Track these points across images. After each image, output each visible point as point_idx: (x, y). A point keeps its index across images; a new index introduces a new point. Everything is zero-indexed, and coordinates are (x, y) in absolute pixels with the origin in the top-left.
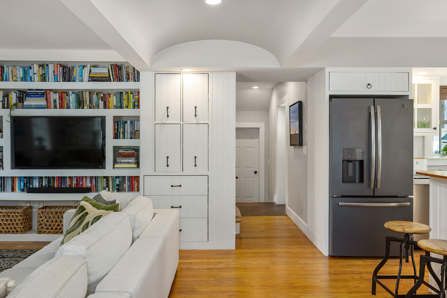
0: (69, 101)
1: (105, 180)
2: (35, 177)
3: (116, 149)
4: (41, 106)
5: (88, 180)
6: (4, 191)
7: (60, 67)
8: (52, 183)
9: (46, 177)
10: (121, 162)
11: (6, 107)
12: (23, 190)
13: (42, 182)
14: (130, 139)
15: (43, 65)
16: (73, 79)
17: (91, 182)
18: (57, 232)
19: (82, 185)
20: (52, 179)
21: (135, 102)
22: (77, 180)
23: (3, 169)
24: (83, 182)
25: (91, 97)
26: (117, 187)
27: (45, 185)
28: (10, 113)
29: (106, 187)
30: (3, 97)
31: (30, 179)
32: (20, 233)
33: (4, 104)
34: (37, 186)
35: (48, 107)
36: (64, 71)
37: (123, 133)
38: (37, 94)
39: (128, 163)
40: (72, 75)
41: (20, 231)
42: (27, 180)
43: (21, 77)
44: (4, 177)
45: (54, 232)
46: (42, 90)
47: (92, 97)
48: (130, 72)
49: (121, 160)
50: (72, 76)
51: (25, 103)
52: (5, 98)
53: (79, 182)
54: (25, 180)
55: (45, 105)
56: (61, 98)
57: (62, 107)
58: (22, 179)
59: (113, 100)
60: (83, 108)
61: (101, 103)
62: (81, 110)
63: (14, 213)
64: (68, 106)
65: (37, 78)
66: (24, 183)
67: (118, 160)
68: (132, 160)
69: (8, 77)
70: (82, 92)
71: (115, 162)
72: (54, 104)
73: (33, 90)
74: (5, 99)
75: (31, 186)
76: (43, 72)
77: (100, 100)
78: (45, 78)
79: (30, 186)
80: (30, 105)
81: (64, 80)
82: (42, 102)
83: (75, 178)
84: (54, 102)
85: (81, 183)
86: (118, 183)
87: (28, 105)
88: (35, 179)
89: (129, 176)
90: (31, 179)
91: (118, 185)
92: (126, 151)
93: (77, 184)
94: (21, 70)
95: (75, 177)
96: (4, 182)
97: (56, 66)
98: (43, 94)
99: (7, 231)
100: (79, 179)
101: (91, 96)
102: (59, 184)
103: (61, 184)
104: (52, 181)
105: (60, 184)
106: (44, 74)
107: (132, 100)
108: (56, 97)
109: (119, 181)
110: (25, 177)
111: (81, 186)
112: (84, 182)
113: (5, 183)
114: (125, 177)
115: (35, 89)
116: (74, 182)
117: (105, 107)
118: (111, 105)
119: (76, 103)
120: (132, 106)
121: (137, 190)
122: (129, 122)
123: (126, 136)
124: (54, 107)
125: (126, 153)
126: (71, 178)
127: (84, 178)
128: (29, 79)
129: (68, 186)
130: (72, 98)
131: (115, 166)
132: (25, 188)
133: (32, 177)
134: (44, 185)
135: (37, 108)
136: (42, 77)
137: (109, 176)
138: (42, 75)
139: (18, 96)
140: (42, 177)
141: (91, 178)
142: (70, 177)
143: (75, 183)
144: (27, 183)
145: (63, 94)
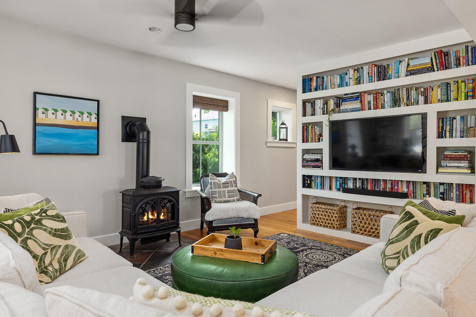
0: (384, 101)
1: (425, 186)
2: (349, 178)
3: (440, 151)
4: (356, 109)
5: (405, 185)
6: (324, 189)
7: (374, 68)
8: (365, 185)
9: (360, 179)
10: (447, 166)
11: (325, 113)
12: (339, 190)
13: (356, 183)
14: (461, 137)
15: (358, 69)
16: (388, 78)
17: (408, 187)
18: (371, 235)
19: (398, 189)
20: (365, 181)
21: (468, 92)
22: (392, 184)
23: (322, 169)
24: (398, 186)
25: (409, 94)
26: (441, 196)
27: (359, 186)
28: (329, 118)
29: (427, 194)
30: (323, 105)
31: (345, 180)
32: (336, 229)
33: (324, 111)
34: (352, 187)
35: (362, 109)
36: (379, 71)
37: (450, 132)
38: (352, 97)
39: (458, 167)
40: (388, 72)
41: (336, 227)
42: (342, 181)
43: (338, 84)
44: (323, 176)
45: (367, 234)
46: (357, 93)
47: (410, 93)
48: (461, 55)
49: (448, 164)
50: (387, 74)
51: (341, 108)
52: (325, 105)
53: (394, 186)
54: (341, 180)
55: (359, 108)
56: (376, 99)
57: (376, 107)
58: (338, 179)
59: (437, 93)
60: (399, 106)
61: (421, 99)
62: (397, 109)
63: (331, 210)
64: (383, 106)
65: (352, 82)
66: (340, 183)
67: (442, 164)
68: (465, 164)
69: (327, 86)
70: (398, 89)
71: (439, 165)
72: (368, 106)
73: (348, 94)
74: (325, 106)
75: (346, 187)
76: (358, 76)
77: (420, 96)
78: (360, 81)
79: (345, 186)
80: (346, 109)
81: (379, 79)
82: (357, 105)
83: (390, 181)
84: (368, 104)
85: (396, 188)
86: (442, 190)
87: (344, 109)
88: (349, 179)
89: (459, 184)
90: (346, 180)
91: (441, 193)
92: (455, 152)
93: (391, 188)
94: (338, 77)
95: (389, 180)
96: (323, 180)
97: (371, 66)
98: (358, 97)
99: (325, 226)
100: (394, 183)
101: (408, 92)
102: (372, 186)
103: (375, 187)
104: (365, 183)
105: (373, 187)
106: (359, 77)
107: (463, 90)
108: (370, 98)
109: (444, 189)
110: (341, 178)
111: (396, 190)
112: (400, 186)
113: (324, 182)
114: (452, 184)
115: (350, 93)
116: (389, 186)
117: (426, 102)
118: (434, 99)
119: (391, 102)
120: (463, 98)
121: (470, 202)
122: (458, 118)
123: (454, 135)
124: (368, 108)
125: (455, 155)
126: (385, 181)
127: (400, 182)
128: (345, 85)
129: (382, 189)
130: (387, 97)
131: (439, 171)
132: (341, 188)
133: (347, 178)
134: (358, 186)
135: (352, 111)
136: (357, 80)
137: (430, 182)
138: (357, 78)
139: (335, 102)
140: (356, 178)
141: (408, 182)
142: (384, 180)
143: (390, 187)
144: (342, 183)
145: (377, 94)
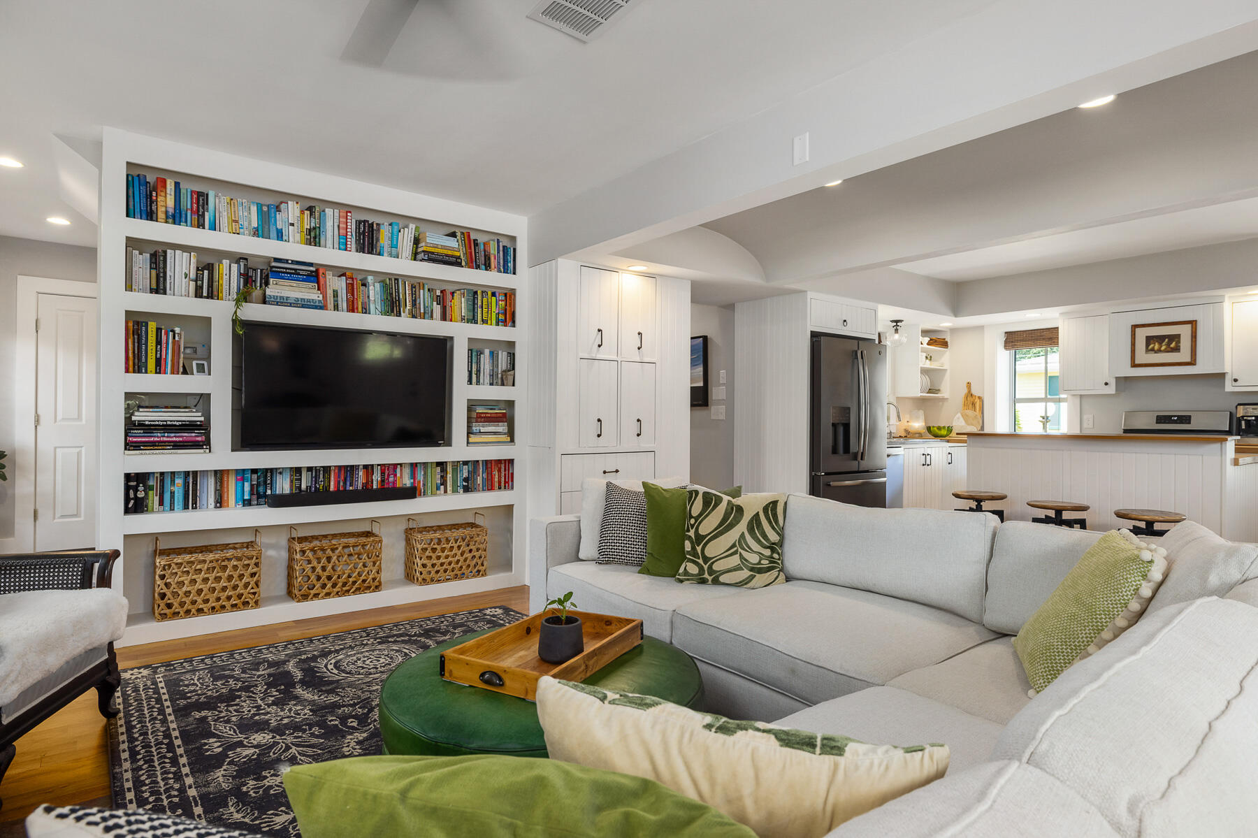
0: (368, 297)
1: (439, 469)
2: (281, 470)
4: (312, 304)
5: (407, 472)
6: (196, 508)
7: (351, 220)
8: (321, 481)
9: (310, 469)
10: (480, 432)
11: (205, 294)
12: (247, 503)
13: (300, 480)
14: (490, 385)
15: (312, 207)
16: (377, 250)
17: (413, 476)
19: (395, 482)
20: (321, 472)
21: (499, 313)
22: (383, 472)
23: (210, 451)
24: (395, 475)
25: (415, 294)
26: (464, 484)
27: (307, 487)
28: (236, 313)
29: (441, 485)
30: (198, 269)
31: (266, 475)
33: (202, 287)
34: (287, 490)
35: (320, 305)
36: (359, 231)
37: (476, 374)
39: (495, 433)
40: (378, 240)
42: (258, 478)
43: (255, 228)
44: (195, 473)
46: (309, 264)
47: (417, 293)
48: (492, 252)
49: (481, 428)
50: (376, 243)
52: (203, 272)
53: (389, 475)
54: (255, 476)
56: (351, 289)
57: (352, 309)
58: (248, 475)
59: (460, 305)
60: (399, 315)
61: (437, 309)
62: (393, 319)
64: (366, 309)
65: (293, 234)
66: (252, 486)
67: (474, 429)
69: (217, 221)
70: (396, 279)
72: (334, 301)
73: (286, 261)
74: (203, 274)
75: (269, 492)
76: (313, 225)
77: (435, 303)
78: (317, 240)
79: (266, 491)
80: (282, 297)
81: (361, 249)
82: (308, 292)
83: (379, 467)
84: (334, 297)
85: (391, 479)
86: (465, 475)
88: (280, 473)
89: (486, 461)
90: (269, 474)
91: (466, 480)
93: (382, 481)
94: (254, 209)
95: (378, 465)
96: (195, 484)
97: (345, 214)
98: (311, 274)
100: (388, 469)
101: (415, 291)
102: (339, 482)
103: (345, 483)
104: (321, 476)
105: (341, 484)
106: (314, 228)
107: (494, 309)
108: (340, 284)
109: (469, 471)
110: (254, 471)
111: (391, 484)
112: (398, 475)
113: (198, 488)
114: (478, 461)
116: (377, 477)
117: (444, 318)
118: (456, 315)
119: (383, 302)
120: (494, 322)
122: (487, 352)
123: (481, 381)
124: (334, 307)
125: (491, 414)
126: (368, 469)
127: (399, 466)
128: (273, 234)
129: (360, 487)
130: (374, 292)
131: (471, 440)
132: (255, 497)
133: (272, 470)
134: (304, 487)
135: (300, 306)
136: (310, 235)
137: (446, 462)
138: (310, 230)
139: (242, 272)
140: (301, 468)
141: (414, 466)
142: (366, 467)
143: (379, 479)
144: (258, 485)
145: (355, 280)
